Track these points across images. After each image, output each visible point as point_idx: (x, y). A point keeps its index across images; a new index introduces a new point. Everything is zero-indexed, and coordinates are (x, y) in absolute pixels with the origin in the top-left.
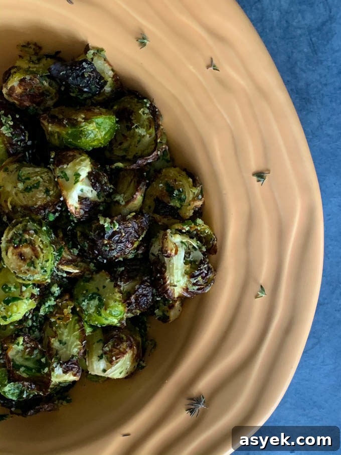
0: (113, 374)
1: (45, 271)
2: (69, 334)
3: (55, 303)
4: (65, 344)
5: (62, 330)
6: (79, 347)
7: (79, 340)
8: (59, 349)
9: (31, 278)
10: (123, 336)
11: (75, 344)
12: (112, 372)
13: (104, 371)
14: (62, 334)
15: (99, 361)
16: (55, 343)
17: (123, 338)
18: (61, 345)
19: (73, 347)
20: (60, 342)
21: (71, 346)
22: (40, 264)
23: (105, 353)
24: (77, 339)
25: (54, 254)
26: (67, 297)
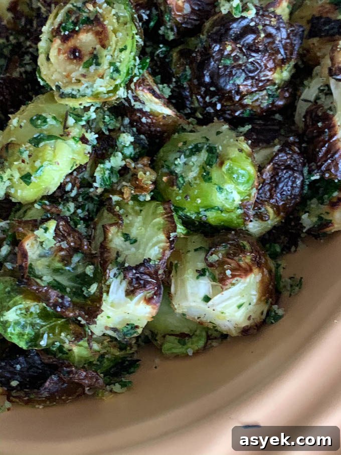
0: (224, 304)
1: (117, 70)
2: (145, 223)
3: (123, 163)
4: (135, 241)
5: (130, 218)
6: (162, 245)
7: (164, 231)
8: (121, 250)
9: (89, 91)
10: (245, 243)
11: (155, 240)
12: (223, 301)
13: (207, 299)
14: (131, 225)
15: (198, 278)
16: (116, 240)
17: (244, 246)
18: (128, 243)
19: (150, 244)
20: (126, 237)
21: (147, 244)
22: (109, 57)
23: (211, 265)
24: (159, 229)
25: (137, 42)
26: (146, 160)
